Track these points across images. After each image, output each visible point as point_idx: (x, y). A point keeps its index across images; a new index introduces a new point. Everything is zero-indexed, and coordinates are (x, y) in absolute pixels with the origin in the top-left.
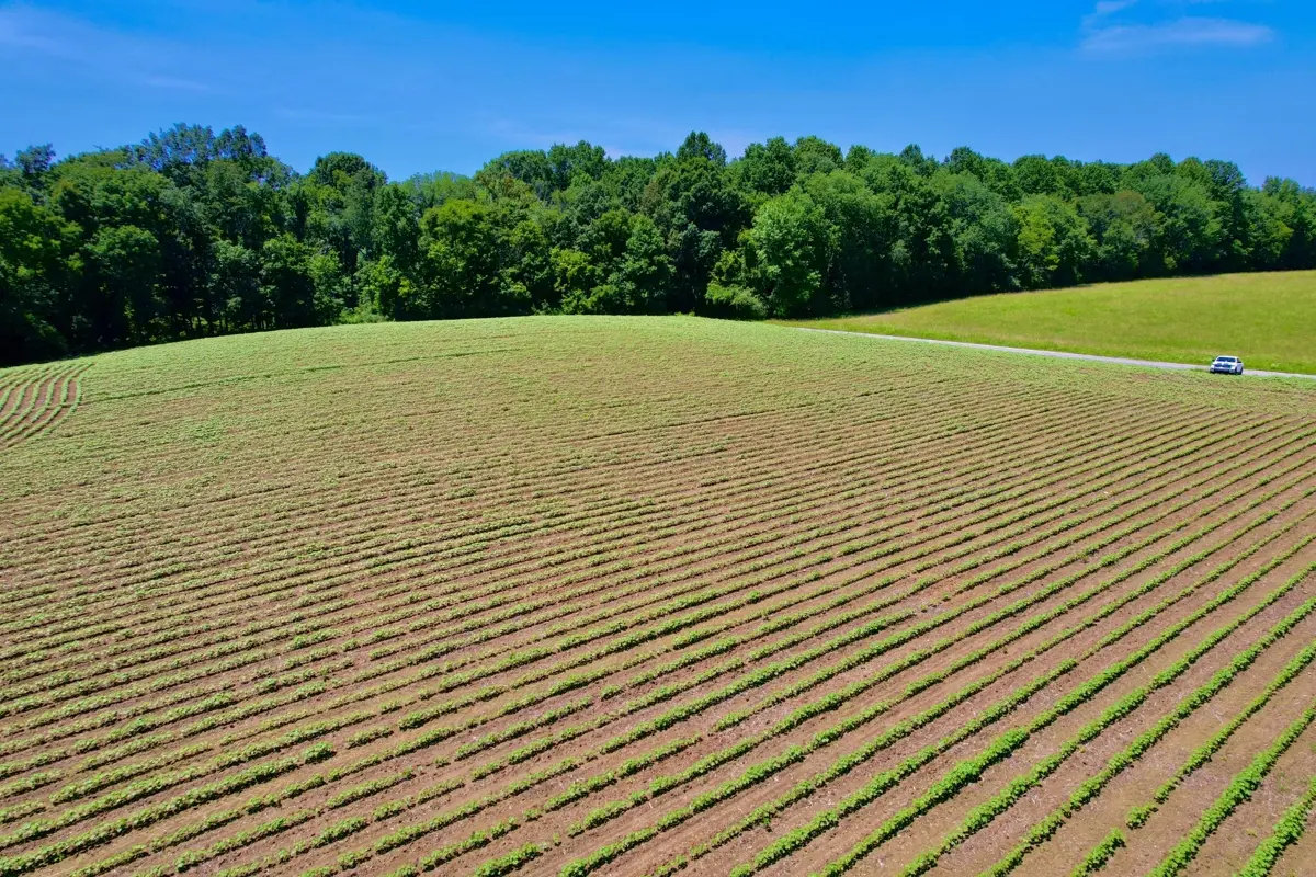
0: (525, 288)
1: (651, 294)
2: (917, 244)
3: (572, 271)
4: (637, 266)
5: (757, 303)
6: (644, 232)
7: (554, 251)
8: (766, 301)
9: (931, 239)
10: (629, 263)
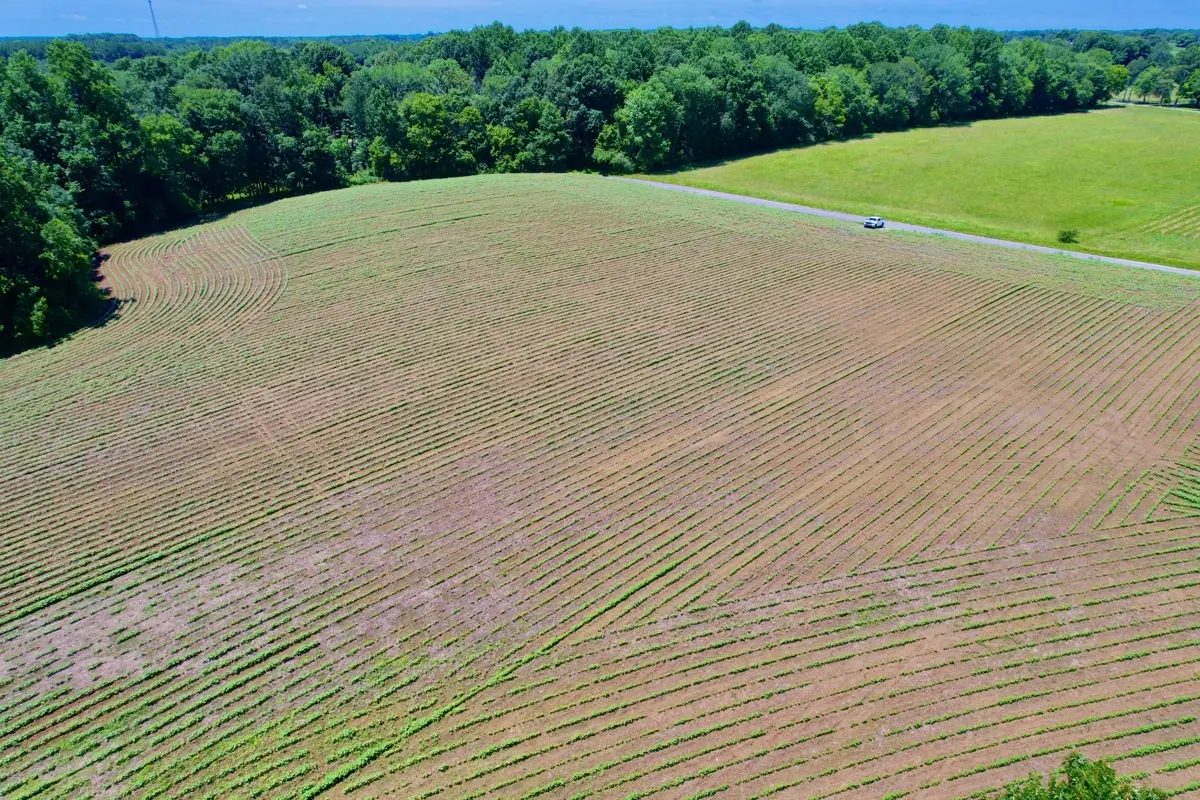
0: (472, 156)
1: (556, 158)
2: (740, 114)
3: (502, 141)
4: (546, 138)
5: (628, 162)
6: (551, 114)
7: (489, 127)
8: (634, 160)
9: (749, 110)
10: (540, 137)
